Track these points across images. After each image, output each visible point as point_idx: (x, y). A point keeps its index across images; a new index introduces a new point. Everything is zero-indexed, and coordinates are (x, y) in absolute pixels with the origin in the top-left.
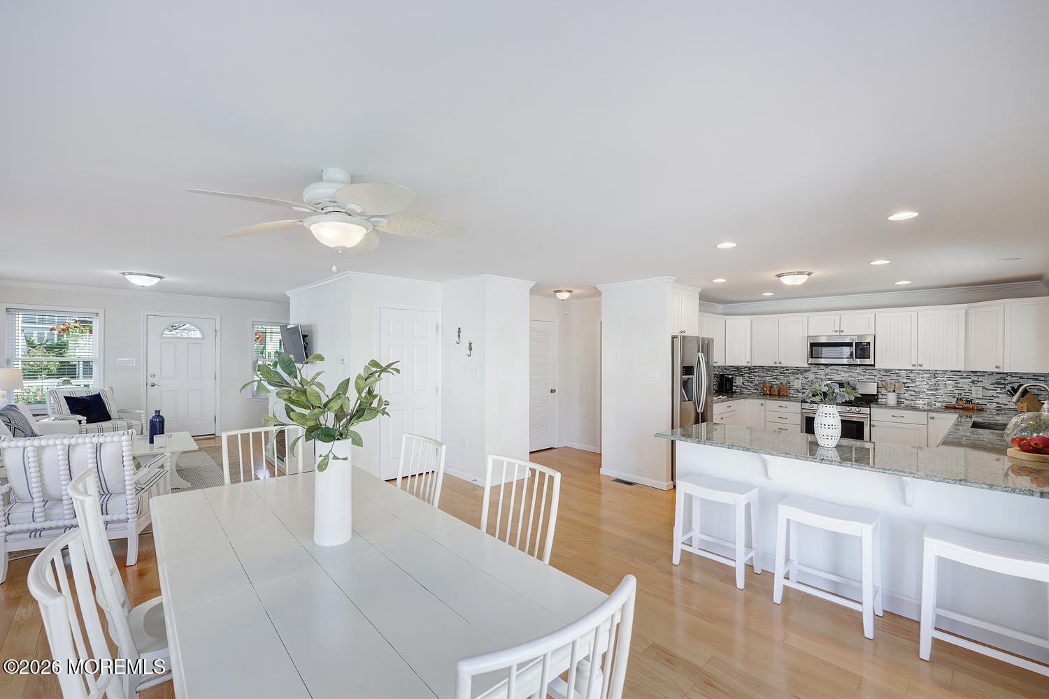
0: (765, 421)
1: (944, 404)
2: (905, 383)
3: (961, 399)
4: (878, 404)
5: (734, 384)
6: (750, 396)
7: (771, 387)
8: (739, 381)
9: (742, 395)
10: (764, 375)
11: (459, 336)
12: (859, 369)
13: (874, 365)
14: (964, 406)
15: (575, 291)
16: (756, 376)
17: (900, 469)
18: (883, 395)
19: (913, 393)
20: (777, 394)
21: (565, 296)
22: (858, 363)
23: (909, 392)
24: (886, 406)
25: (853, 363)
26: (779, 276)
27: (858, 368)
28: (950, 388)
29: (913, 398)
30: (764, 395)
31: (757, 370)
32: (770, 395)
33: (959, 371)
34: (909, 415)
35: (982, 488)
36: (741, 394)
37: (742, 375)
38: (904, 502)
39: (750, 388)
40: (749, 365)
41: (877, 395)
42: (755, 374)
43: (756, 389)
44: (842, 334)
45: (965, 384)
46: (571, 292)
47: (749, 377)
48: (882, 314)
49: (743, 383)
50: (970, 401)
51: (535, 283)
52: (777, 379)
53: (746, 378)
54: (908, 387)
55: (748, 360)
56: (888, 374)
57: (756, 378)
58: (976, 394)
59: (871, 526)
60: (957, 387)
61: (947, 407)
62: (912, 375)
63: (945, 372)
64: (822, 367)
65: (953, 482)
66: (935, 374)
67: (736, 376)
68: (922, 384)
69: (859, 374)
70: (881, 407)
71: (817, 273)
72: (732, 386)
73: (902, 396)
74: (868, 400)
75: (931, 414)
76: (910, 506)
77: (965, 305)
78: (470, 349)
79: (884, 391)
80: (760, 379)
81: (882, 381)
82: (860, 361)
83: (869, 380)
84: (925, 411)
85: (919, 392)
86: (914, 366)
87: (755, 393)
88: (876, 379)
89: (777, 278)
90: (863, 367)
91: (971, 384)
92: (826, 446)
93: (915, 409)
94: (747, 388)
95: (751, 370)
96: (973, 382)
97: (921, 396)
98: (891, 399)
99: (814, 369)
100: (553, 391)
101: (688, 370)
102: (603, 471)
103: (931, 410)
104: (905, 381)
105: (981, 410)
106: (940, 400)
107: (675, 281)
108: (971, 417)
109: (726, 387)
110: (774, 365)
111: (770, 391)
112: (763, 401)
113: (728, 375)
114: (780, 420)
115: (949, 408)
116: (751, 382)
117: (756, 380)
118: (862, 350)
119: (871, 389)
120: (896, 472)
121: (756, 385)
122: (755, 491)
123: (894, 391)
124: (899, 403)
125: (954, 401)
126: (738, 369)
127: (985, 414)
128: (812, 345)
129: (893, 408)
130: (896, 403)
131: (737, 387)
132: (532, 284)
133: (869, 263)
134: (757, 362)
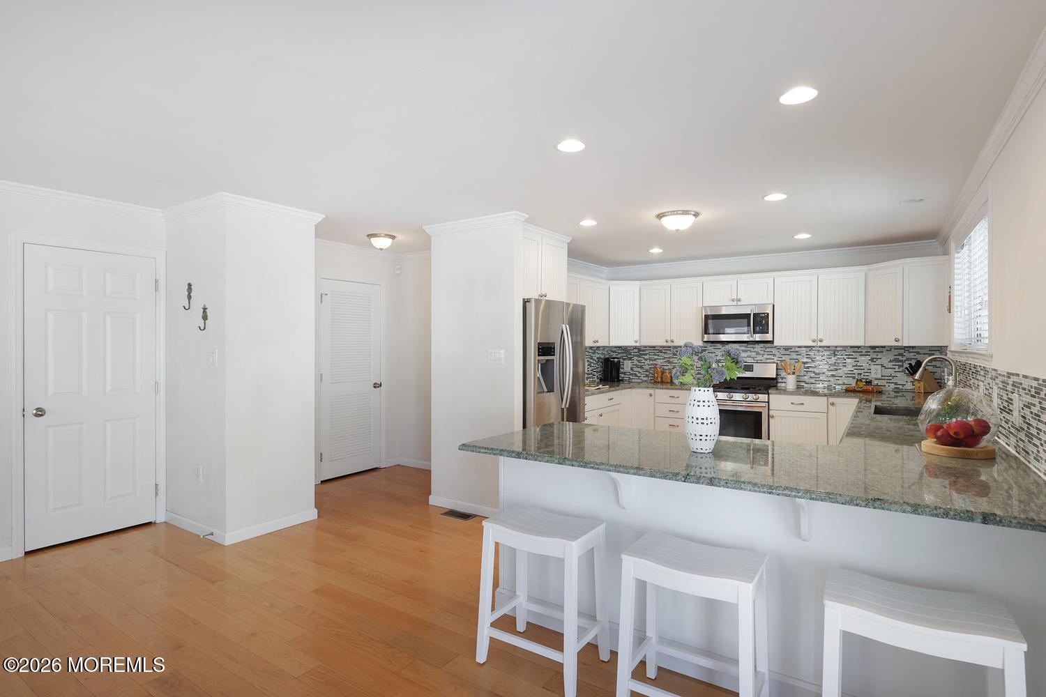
0: (655, 417)
1: (844, 387)
2: (804, 363)
3: (861, 381)
4: (777, 389)
5: (622, 370)
6: (639, 385)
7: (663, 373)
8: (627, 366)
9: (630, 384)
10: (656, 357)
11: (189, 297)
12: (758, 348)
13: (772, 342)
14: (864, 389)
15: (400, 237)
16: (646, 360)
17: (791, 485)
18: (782, 378)
19: (813, 375)
20: (669, 381)
21: (382, 243)
22: (757, 339)
23: (809, 374)
24: (785, 392)
25: (751, 339)
26: (660, 216)
27: (756, 346)
28: (850, 368)
29: (813, 381)
30: (656, 382)
31: (647, 352)
32: (662, 382)
33: (858, 347)
34: (809, 401)
35: (904, 512)
36: (630, 382)
37: (630, 359)
38: (798, 534)
39: (639, 375)
40: (638, 344)
41: (776, 379)
42: (646, 357)
43: (647, 376)
44: (739, 303)
45: (864, 361)
46: (393, 237)
47: (639, 361)
48: (783, 279)
49: (632, 369)
50: (869, 383)
51: (324, 216)
52: (670, 362)
53: (636, 362)
54: (808, 368)
55: (637, 338)
56: (788, 352)
57: (647, 362)
58: (875, 373)
59: (751, 586)
60: (857, 366)
61: (847, 391)
62: (812, 353)
63: (845, 348)
64: (719, 346)
65: (864, 503)
66: (834, 350)
67: (624, 359)
68: (822, 364)
69: (758, 353)
70: (780, 393)
71: (706, 215)
72: (618, 373)
73: (802, 379)
74: (767, 385)
75: (832, 400)
76: (806, 541)
77: (865, 268)
78: (205, 317)
79: (783, 374)
80: (651, 362)
81: (781, 361)
82: (759, 337)
83: (768, 361)
84: (825, 395)
85: (819, 374)
86: (814, 341)
87: (646, 381)
88: (776, 359)
89: (657, 220)
90: (762, 345)
91: (870, 362)
92: (699, 451)
93: (815, 393)
94: (636, 376)
95: (640, 351)
96: (872, 360)
97: (821, 378)
98: (790, 382)
99: (710, 348)
100: (377, 386)
101: (546, 349)
102: (434, 500)
103: (831, 393)
104: (805, 360)
105: (880, 392)
106: (840, 382)
107: (527, 221)
108: (870, 401)
109: (611, 374)
110: (665, 344)
111: (662, 378)
112: (651, 391)
113: (614, 358)
114: (672, 415)
115: (849, 392)
116: (641, 367)
117: (647, 364)
118: (760, 322)
119: (770, 372)
120: (786, 492)
121: (647, 371)
122: (601, 529)
123: (794, 373)
124: (799, 387)
125: (853, 383)
126: (625, 350)
127: (884, 397)
128: (707, 317)
129: (792, 393)
130: (795, 387)
131: (624, 373)
132: (319, 217)
133: (763, 198)
134: (647, 342)
